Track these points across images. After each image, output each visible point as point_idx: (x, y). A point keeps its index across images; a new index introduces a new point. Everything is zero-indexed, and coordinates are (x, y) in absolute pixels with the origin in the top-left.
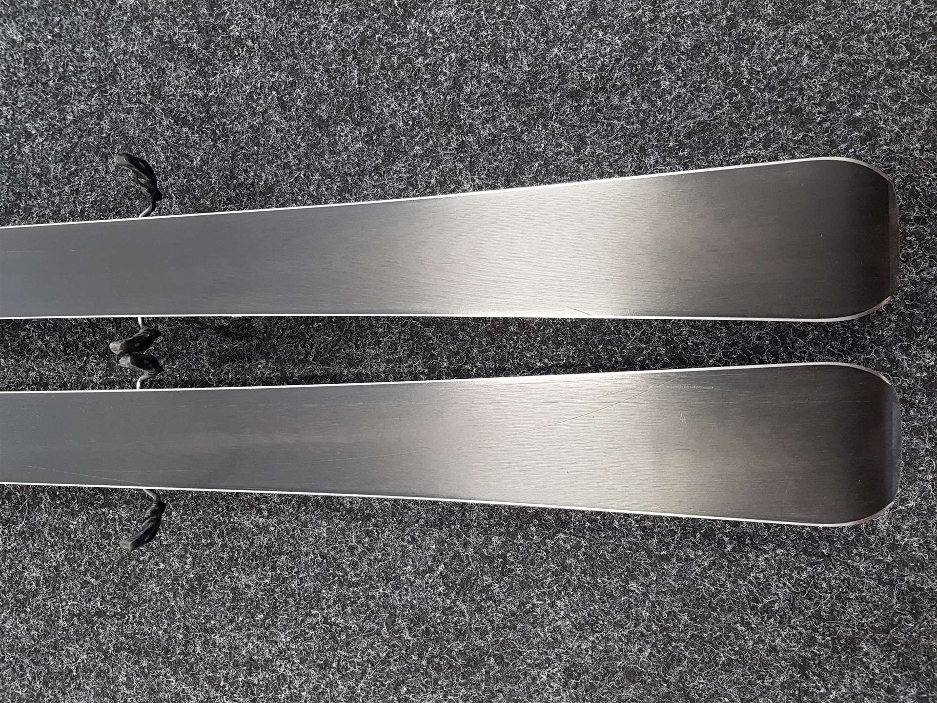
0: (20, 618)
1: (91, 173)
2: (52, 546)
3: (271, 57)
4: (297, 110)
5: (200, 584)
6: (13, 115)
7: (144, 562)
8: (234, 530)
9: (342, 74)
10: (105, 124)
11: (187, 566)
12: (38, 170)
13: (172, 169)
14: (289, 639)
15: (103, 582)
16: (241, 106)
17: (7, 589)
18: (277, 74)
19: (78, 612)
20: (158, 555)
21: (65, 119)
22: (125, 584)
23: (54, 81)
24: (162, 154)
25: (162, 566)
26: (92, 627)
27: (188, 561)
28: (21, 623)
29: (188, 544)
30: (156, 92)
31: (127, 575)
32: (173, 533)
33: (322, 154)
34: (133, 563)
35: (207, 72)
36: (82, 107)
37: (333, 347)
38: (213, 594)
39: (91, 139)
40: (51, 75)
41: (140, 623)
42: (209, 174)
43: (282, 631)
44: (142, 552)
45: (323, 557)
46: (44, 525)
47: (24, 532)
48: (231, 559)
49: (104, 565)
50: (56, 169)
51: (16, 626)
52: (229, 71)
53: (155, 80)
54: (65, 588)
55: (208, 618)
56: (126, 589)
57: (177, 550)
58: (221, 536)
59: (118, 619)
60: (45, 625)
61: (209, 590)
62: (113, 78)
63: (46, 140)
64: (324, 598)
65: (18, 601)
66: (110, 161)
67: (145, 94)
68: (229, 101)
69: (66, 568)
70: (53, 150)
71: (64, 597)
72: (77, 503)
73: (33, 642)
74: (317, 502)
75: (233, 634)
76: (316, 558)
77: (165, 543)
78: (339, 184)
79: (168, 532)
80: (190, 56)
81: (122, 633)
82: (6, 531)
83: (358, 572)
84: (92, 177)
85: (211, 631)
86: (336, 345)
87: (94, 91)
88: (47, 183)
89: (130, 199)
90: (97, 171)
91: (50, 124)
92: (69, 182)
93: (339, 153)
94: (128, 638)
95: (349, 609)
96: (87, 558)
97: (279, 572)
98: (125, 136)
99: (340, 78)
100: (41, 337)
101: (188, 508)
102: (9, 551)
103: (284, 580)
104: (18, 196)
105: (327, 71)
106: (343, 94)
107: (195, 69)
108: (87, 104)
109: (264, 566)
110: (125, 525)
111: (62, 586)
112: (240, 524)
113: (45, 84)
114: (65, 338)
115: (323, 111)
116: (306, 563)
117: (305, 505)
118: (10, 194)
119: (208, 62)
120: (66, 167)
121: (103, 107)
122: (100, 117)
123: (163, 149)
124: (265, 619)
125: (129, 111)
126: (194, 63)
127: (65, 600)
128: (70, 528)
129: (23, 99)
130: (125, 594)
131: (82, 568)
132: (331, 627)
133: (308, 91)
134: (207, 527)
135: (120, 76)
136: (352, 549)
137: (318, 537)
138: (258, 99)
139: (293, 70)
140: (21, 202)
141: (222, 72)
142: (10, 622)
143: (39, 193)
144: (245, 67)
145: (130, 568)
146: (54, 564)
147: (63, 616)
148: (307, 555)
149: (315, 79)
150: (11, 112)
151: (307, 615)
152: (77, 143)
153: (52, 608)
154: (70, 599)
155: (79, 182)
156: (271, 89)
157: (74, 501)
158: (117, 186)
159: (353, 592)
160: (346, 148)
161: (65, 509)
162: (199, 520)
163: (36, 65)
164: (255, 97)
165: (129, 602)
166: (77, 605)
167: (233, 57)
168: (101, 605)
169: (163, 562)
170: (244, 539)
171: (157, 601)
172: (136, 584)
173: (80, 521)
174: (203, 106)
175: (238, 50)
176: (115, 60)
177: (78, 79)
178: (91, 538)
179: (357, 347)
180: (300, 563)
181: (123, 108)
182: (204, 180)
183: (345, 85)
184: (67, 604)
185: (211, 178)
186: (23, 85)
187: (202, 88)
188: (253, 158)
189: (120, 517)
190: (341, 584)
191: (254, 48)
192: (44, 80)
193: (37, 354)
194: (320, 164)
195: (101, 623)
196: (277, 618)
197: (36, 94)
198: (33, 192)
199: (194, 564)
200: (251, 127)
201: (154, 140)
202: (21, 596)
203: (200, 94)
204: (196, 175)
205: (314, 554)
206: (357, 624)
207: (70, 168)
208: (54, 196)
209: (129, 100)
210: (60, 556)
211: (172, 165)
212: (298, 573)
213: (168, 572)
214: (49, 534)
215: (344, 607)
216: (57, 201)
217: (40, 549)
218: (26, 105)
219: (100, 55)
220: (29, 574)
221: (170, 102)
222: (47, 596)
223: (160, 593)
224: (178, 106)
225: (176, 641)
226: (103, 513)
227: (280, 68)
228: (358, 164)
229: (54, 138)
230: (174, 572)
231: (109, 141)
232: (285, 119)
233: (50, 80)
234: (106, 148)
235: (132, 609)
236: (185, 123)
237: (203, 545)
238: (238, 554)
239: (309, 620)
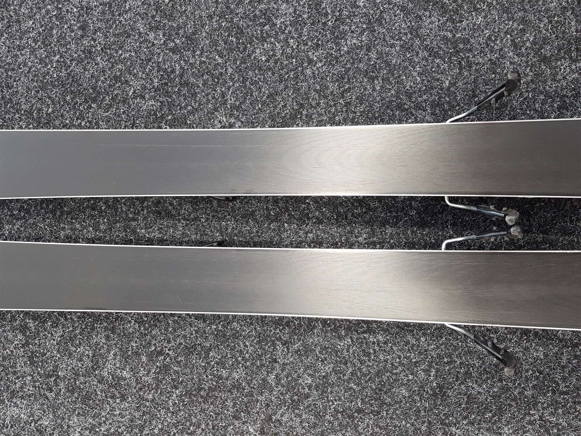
0: (294, 413)
1: (360, 91)
2: (322, 361)
3: (506, 10)
4: (526, 49)
5: (441, 391)
6: (298, 46)
7: (396, 374)
8: (470, 352)
9: (562, 25)
10: (373, 55)
11: (431, 378)
12: (318, 88)
13: (426, 89)
14: (511, 431)
15: (363, 388)
16: (481, 45)
17: (284, 392)
18: (511, 23)
19: (342, 410)
20: (408, 369)
21: (339, 50)
22: (380, 390)
23: (332, 22)
24: (418, 78)
25: (411, 377)
26: (353, 421)
27: (432, 374)
28: (295, 417)
29: (432, 362)
30: (415, 32)
31: (383, 383)
32: (420, 353)
33: (545, 82)
34: (388, 374)
35: (455, 19)
36: (355, 41)
37: (552, 221)
38: (452, 398)
39: (361, 65)
40: (330, 17)
41: (391, 418)
42: (455, 93)
43: (506, 425)
44: (395, 366)
45: (541, 373)
46: (316, 345)
47: (299, 350)
48: (466, 373)
49: (365, 375)
50: (332, 87)
51: (291, 419)
52: (473, 20)
53: (413, 24)
54: (331, 392)
55: (447, 416)
56: (381, 394)
57: (424, 366)
58: (459, 356)
59: (374, 415)
60: (314, 419)
61: (448, 395)
62: (380, 21)
63: (324, 65)
64: (540, 402)
65: (293, 401)
66: (376, 82)
67: (406, 34)
68: (472, 41)
69: (333, 378)
70: (331, 72)
71: (332, 399)
72: (344, 329)
73: (304, 431)
74: (536, 333)
75: (467, 427)
76: (534, 373)
77: (414, 360)
78: (559, 103)
79: (417, 353)
80: (442, 7)
81: (377, 426)
82: (286, 350)
83: (568, 384)
84: (361, 93)
85: (449, 425)
86: (554, 220)
87: (364, 30)
88: (325, 97)
89: (392, 110)
90: (365, 89)
91: (328, 53)
92: (343, 97)
93: (559, 81)
94: (381, 429)
95: (560, 411)
96: (350, 370)
97: (504, 383)
98: (388, 64)
99: (561, 27)
100: (319, 208)
101: (433, 335)
102: (287, 364)
103: (508, 389)
104: (302, 106)
105: (550, 22)
106: (562, 39)
107: (445, 17)
108: (358, 40)
109: (493, 379)
110: (382, 347)
111: (329, 391)
112: (475, 348)
113: (325, 24)
114: (338, 210)
115: (547, 51)
116: (526, 377)
117: (526, 335)
118: (295, 104)
119: (456, 12)
120: (340, 86)
121: (371, 42)
122: (369, 50)
123: (420, 74)
124: (493, 416)
125: (392, 46)
126: (445, 12)
127: (332, 401)
128: (337, 348)
129: (306, 34)
130: (380, 397)
131: (346, 378)
132: (545, 423)
133: (534, 36)
134: (449, 350)
135: (385, 20)
136: (563, 367)
137: (536, 359)
138: (496, 40)
139: (523, 21)
140: (304, 111)
141: (467, 20)
142: (286, 416)
143: (318, 104)
144: (485, 17)
145: (385, 378)
146: (323, 374)
147: (329, 413)
148: (527, 371)
149: (540, 27)
150: (297, 44)
151: (525, 414)
152: (350, 68)
153: (321, 407)
154: (336, 400)
155: (351, 96)
156: (506, 33)
157: (341, 328)
158: (382, 101)
159: (563, 399)
160: (565, 78)
161: (334, 334)
162: (441, 345)
163: (317, 9)
164: (493, 39)
165: (383, 403)
166: (341, 404)
167: (476, 10)
168: (361, 405)
169: (412, 374)
170: (477, 359)
171: (406, 403)
172: (390, 390)
173: (346, 342)
174: (452, 43)
175: (480, 5)
176: (381, 8)
177: (352, 21)
178: (354, 355)
179: (571, 221)
180: (521, 377)
181: (387, 44)
182: (451, 97)
183: (564, 32)
184: (333, 404)
185: (457, 96)
186: (305, 24)
187: (451, 31)
188: (492, 83)
189: (378, 341)
190: (554, 392)
191: (492, 4)
192: (323, 21)
193: (314, 221)
194: (544, 88)
195: (361, 419)
196: (502, 416)
197: (316, 31)
198: (314, 103)
199: (437, 376)
200: (490, 60)
201: (412, 67)
202: (296, 397)
203: (450, 35)
204: (445, 93)
205: (532, 370)
206: (566, 422)
207: (344, 86)
208: (331, 106)
209: (393, 38)
210: (329, 368)
211: (426, 86)
212: (519, 384)
213: (416, 381)
214: (320, 352)
215: (556, 409)
216: (333, 110)
217: (312, 363)
218: (308, 39)
219: (369, 4)
220: (303, 382)
221: (425, 40)
222: (317, 398)
223: (409, 397)
224: (432, 43)
225: (421, 432)
226: (365, 338)
227: (512, 19)
228: (574, 89)
229: (331, 64)
230: (421, 382)
231: (376, 67)
232: (517, 55)
233: (328, 21)
234: (373, 72)
235: (385, 408)
236: (436, 55)
237: (445, 362)
238: (473, 370)
239: (528, 418)
